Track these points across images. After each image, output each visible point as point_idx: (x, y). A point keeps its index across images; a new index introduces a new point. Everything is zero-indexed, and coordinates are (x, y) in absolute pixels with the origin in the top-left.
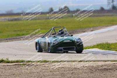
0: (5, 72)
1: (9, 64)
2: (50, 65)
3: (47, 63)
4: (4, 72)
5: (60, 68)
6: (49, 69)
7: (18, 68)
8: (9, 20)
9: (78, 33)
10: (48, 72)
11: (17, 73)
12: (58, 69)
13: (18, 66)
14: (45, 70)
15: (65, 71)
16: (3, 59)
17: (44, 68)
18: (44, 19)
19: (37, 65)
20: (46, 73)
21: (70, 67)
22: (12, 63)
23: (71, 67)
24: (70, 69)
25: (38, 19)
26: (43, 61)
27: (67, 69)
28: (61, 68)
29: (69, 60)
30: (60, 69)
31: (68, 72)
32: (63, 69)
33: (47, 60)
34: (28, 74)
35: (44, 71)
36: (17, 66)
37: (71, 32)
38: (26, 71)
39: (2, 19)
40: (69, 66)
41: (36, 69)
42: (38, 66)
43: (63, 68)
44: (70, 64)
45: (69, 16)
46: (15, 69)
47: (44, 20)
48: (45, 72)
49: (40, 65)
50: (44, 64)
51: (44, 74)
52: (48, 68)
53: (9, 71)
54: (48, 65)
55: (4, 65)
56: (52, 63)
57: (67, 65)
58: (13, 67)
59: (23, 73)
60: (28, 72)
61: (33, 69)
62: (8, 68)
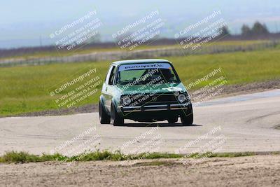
0: (113, 182)
2: (221, 163)
3: (214, 159)
4: (110, 183)
5: (244, 169)
6: (219, 173)
7: (145, 172)
10: (216, 181)
11: (142, 185)
12: (241, 172)
13: (144, 167)
14: (209, 176)
15: (256, 177)
16: (109, 151)
17: (206, 171)
18: (206, 52)
20: (210, 182)
21: (267, 167)
23: (270, 166)
24: (267, 172)
25: (194, 54)
27: (262, 173)
28: (248, 169)
29: (266, 150)
30: (244, 172)
32: (251, 171)
33: (214, 152)
34: (169, 185)
35: (205, 177)
36: (141, 167)
37: (271, 82)
38: (164, 178)
39: (106, 56)
40: (265, 164)
41: (188, 173)
42: (192, 167)
43: (252, 169)
44: (268, 160)
45: (267, 46)
46: (137, 175)
47: (206, 57)
48: (209, 179)
49: (198, 164)
50: (205, 162)
51: (206, 184)
52: (217, 171)
53: (124, 179)
54: (216, 163)
55: (110, 166)
56: (226, 158)
57: (261, 162)
58: (133, 170)
59: (158, 184)
60: (169, 181)
61: (181, 174)
62: (121, 172)
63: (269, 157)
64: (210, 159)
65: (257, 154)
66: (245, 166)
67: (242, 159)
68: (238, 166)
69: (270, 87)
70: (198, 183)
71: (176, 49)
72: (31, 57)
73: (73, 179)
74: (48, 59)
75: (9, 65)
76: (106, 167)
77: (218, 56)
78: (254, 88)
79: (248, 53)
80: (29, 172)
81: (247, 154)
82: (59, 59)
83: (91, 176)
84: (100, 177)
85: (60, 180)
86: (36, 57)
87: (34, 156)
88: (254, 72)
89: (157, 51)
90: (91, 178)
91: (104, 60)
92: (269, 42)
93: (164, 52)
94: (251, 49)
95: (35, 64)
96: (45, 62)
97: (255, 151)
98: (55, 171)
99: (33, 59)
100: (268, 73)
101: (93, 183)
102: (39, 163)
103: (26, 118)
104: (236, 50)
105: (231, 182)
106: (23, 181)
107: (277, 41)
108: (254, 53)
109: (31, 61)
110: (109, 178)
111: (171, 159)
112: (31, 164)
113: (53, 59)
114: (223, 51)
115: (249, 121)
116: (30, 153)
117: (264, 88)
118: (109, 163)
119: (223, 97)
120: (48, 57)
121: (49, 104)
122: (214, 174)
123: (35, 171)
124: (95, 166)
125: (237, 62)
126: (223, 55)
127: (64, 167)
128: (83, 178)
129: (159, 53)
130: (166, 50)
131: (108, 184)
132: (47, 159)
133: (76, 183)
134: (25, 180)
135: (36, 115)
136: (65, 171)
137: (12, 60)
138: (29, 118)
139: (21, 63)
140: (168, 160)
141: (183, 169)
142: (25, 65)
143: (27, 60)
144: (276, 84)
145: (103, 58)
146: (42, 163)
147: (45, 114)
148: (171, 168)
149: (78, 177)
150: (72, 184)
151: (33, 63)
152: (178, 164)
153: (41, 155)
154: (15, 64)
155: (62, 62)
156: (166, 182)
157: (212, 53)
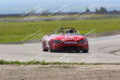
0: (41, 74)
1: (45, 66)
5: (97, 70)
6: (86, 72)
8: (45, 20)
9: (116, 35)
10: (85, 75)
11: (53, 76)
12: (95, 72)
14: (82, 73)
15: (102, 74)
20: (82, 76)
22: (48, 65)
23: (108, 69)
24: (107, 72)
27: (105, 72)
28: (98, 71)
31: (105, 75)
32: (100, 71)
34: (65, 76)
35: (80, 73)
37: (109, 33)
38: (62, 73)
39: (38, 19)
40: (106, 68)
41: (73, 71)
42: (75, 69)
43: (100, 70)
45: (107, 17)
49: (77, 67)
51: (81, 76)
53: (45, 73)
57: (104, 67)
58: (49, 69)
59: (60, 76)
60: (65, 74)
61: (70, 72)
62: (44, 70)
63: (108, 65)
64: (82, 65)
65: (103, 64)
66: (97, 69)
67: (96, 66)
68: (94, 69)
69: (108, 35)
70: (77, 76)
73: (23, 72)
78: (101, 35)
79: (99, 20)
80: (4, 69)
81: (99, 64)
82: (17, 20)
84: (35, 72)
85: (18, 73)
86: (8, 19)
87: (7, 62)
88: (101, 28)
90: (31, 72)
91: (37, 21)
92: (108, 15)
93: (63, 19)
94: (99, 18)
96: (11, 21)
97: (102, 63)
98: (16, 69)
99: (6, 20)
100: (108, 29)
101: (32, 74)
102: (9, 65)
103: (3, 45)
104: (93, 19)
105: (91, 76)
106: (2, 72)
107: (111, 15)
108: (101, 20)
109: (5, 20)
110: (39, 73)
111: (66, 65)
112: (5, 65)
113: (15, 20)
115: (99, 49)
116: (5, 61)
117: (106, 35)
118: (39, 66)
120: (13, 19)
121: (13, 39)
122: (84, 72)
123: (7, 68)
125: (94, 23)
127: (19, 67)
131: (38, 75)
132: (12, 63)
135: (8, 44)
136: (20, 69)
139: (1, 21)
141: (71, 69)
142: (3, 22)
143: (3, 20)
144: (110, 34)
145: (36, 20)
146: (10, 65)
147: (11, 43)
148: (65, 69)
149: (26, 72)
150: (23, 74)
151: (6, 21)
152: (68, 67)
153: (10, 62)
155: (19, 21)
156: (63, 75)
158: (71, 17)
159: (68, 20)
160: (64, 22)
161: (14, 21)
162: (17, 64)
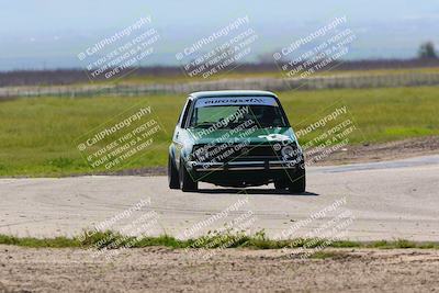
0: (252, 283)
1: (267, 253)
2: (421, 257)
3: (411, 251)
4: (247, 284)
6: (418, 273)
7: (301, 268)
10: (413, 285)
11: (297, 288)
13: (300, 260)
14: (402, 277)
16: (246, 234)
17: (397, 269)
18: (399, 84)
19: (374, 259)
20: (405, 288)
22: (279, 251)
25: (380, 86)
26: (394, 243)
33: (411, 239)
34: (340, 289)
35: (396, 279)
36: (296, 261)
38: (331, 278)
41: (369, 272)
42: (377, 262)
46: (290, 273)
47: (400, 90)
48: (401, 283)
49: (385, 258)
50: (397, 256)
53: (269, 278)
54: (412, 258)
55: (248, 258)
56: (430, 251)
58: (283, 264)
59: (321, 287)
60: (340, 283)
61: (358, 273)
62: (264, 266)
64: (403, 251)
70: (385, 288)
71: (352, 78)
72: (124, 83)
73: (188, 275)
74: (151, 88)
75: (89, 94)
76: (241, 258)
77: (417, 90)
80: (119, 263)
82: (168, 87)
83: (218, 272)
84: (230, 274)
85: (168, 277)
86: (131, 83)
89: (322, 80)
90: (217, 275)
93: (333, 83)
95: (131, 95)
96: (146, 91)
98: (161, 263)
99: (127, 87)
101: (220, 283)
102: (136, 250)
103: (115, 177)
105: (437, 288)
106: (110, 277)
109: (125, 90)
110: (246, 275)
111: (344, 249)
113: (159, 87)
114: (425, 83)
118: (247, 252)
119: (424, 154)
120: (151, 85)
121: (151, 158)
122: (410, 274)
123: (130, 261)
124: (223, 256)
126: (425, 89)
127: (174, 256)
128: (205, 275)
129: (326, 82)
130: (336, 79)
131: (244, 286)
132: (149, 243)
133: (193, 282)
134: (113, 275)
135: (131, 173)
136: (176, 264)
137: (94, 87)
138: (120, 178)
139: (109, 91)
140: (338, 250)
141: (361, 265)
142: (115, 95)
143: (117, 88)
146: (141, 250)
147: (144, 173)
148: (342, 263)
149: (197, 274)
150: (186, 283)
151: (127, 92)
152: (354, 257)
154: (98, 93)
155: (175, 92)
156: (335, 285)
157: (408, 85)
158: (365, 78)
159: (354, 87)
160: (337, 93)
161: (155, 92)
162: (164, 248)
